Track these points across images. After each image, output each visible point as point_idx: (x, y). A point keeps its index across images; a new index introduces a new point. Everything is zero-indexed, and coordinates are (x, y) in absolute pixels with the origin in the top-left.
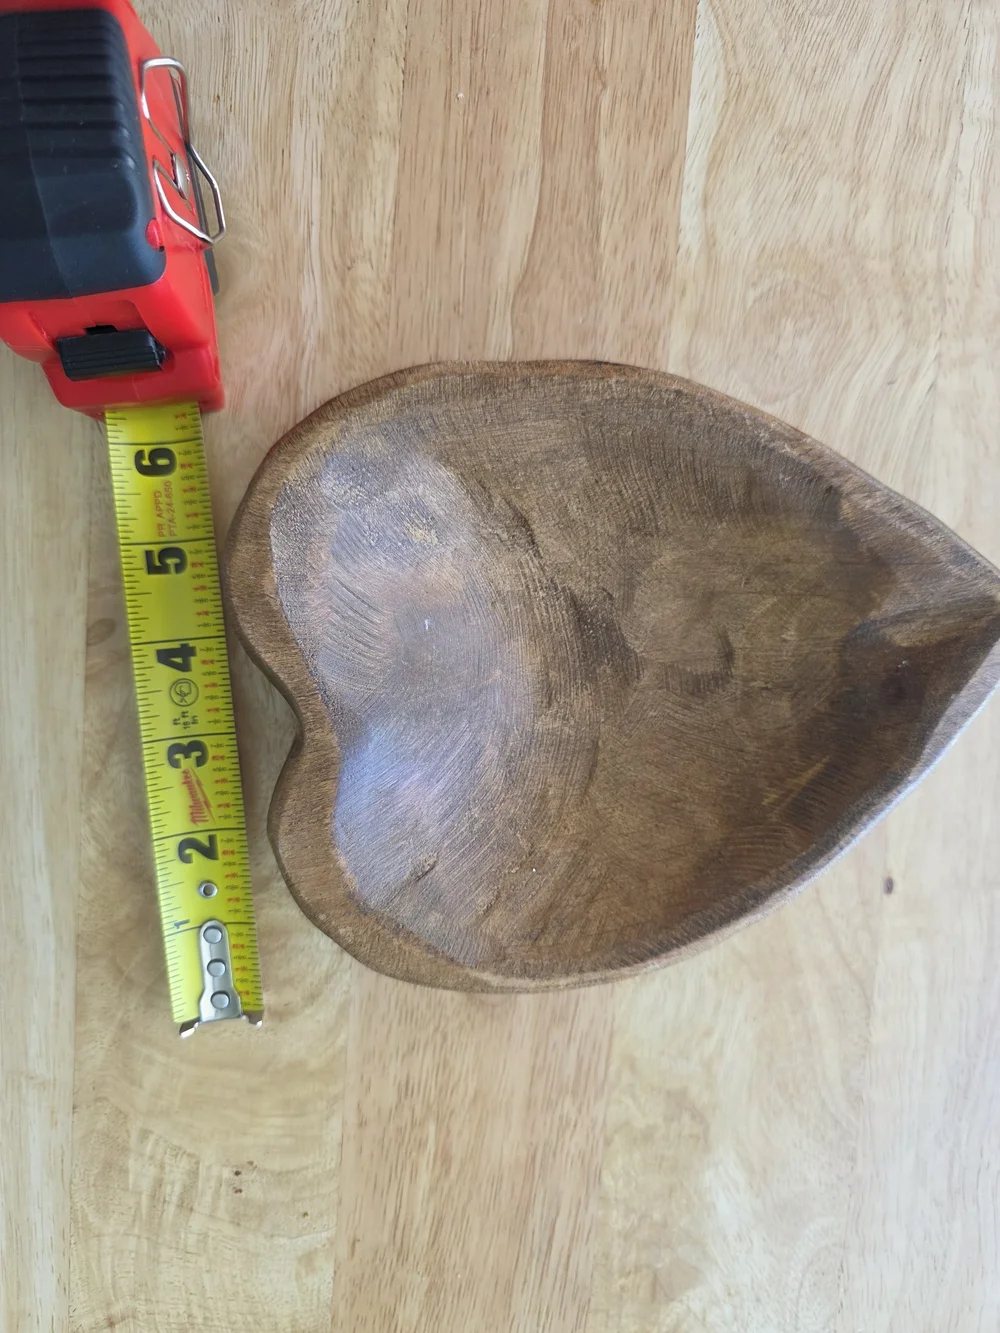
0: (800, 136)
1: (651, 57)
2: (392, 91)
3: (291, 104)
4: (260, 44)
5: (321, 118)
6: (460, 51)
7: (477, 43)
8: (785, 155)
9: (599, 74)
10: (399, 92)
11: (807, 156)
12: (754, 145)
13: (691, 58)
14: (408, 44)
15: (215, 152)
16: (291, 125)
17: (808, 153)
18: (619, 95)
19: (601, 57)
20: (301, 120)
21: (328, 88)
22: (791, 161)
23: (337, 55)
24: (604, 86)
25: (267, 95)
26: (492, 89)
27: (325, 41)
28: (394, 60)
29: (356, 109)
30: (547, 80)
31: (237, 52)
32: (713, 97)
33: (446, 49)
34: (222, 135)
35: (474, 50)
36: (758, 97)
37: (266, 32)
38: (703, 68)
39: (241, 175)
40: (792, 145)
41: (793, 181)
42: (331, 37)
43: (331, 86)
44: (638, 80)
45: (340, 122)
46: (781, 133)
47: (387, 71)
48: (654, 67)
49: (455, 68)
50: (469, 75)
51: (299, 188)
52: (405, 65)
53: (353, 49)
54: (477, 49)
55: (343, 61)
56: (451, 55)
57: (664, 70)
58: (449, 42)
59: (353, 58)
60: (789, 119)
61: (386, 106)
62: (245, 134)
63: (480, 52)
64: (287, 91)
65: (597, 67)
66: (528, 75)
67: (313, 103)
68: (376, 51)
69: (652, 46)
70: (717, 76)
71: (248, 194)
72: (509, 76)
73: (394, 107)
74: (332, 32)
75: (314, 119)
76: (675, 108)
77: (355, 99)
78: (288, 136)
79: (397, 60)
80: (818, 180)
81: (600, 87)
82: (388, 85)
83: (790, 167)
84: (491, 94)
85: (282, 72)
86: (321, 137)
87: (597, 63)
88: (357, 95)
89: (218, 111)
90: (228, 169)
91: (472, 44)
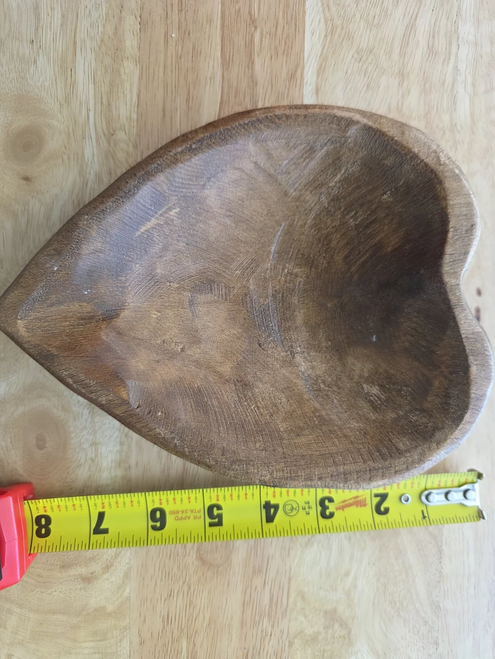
0: (369, 53)
1: (281, 12)
2: (134, 34)
3: (75, 43)
4: (56, 12)
5: (93, 50)
6: (172, 11)
7: (182, 6)
8: (361, 64)
9: (253, 22)
10: (138, 35)
11: (373, 65)
12: (343, 60)
13: (304, 12)
14: (142, 8)
15: (31, 71)
16: (76, 55)
17: (374, 62)
18: (264, 33)
19: (253, 12)
20: (81, 52)
21: (96, 34)
22: (365, 67)
23: (101, 15)
24: (256, 28)
25: (61, 39)
26: (191, 32)
27: (94, 8)
28: (134, 17)
29: (114, 45)
30: (223, 26)
31: (43, 15)
32: (318, 33)
33: (164, 10)
34: (35, 62)
35: (180, 11)
36: (343, 33)
37: (59, 4)
38: (311, 19)
39: (47, 84)
40: (364, 59)
41: (366, 78)
42: (97, 5)
43: (98, 33)
44: (275, 25)
45: (104, 53)
46: (358, 52)
47: (131, 23)
48: (283, 17)
49: (169, 21)
50: (178, 24)
51: (82, 90)
52: (141, 20)
53: (110, 12)
54: (181, 10)
55: (104, 18)
56: (167, 14)
57: (289, 19)
58: (165, 7)
59: (110, 16)
60: (362, 44)
61: (130, 43)
62: (49, 60)
63: (184, 11)
64: (73, 35)
65: (251, 18)
66: (212, 23)
67: (88, 43)
68: (123, 13)
69: (282, 6)
70: (319, 21)
71: (51, 95)
72: (201, 24)
73: (135, 44)
74: (98, 2)
75: (89, 50)
76: (297, 39)
77: (112, 39)
78: (74, 61)
79: (136, 17)
80: (380, 77)
81: (253, 29)
82: (131, 32)
83: (364, 71)
84: (191, 34)
85: (69, 26)
86: (93, 61)
87: (251, 15)
88: (113, 37)
89: (33, 49)
90: (39, 81)
91: (179, 7)
